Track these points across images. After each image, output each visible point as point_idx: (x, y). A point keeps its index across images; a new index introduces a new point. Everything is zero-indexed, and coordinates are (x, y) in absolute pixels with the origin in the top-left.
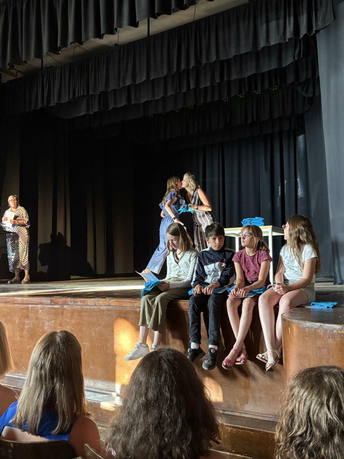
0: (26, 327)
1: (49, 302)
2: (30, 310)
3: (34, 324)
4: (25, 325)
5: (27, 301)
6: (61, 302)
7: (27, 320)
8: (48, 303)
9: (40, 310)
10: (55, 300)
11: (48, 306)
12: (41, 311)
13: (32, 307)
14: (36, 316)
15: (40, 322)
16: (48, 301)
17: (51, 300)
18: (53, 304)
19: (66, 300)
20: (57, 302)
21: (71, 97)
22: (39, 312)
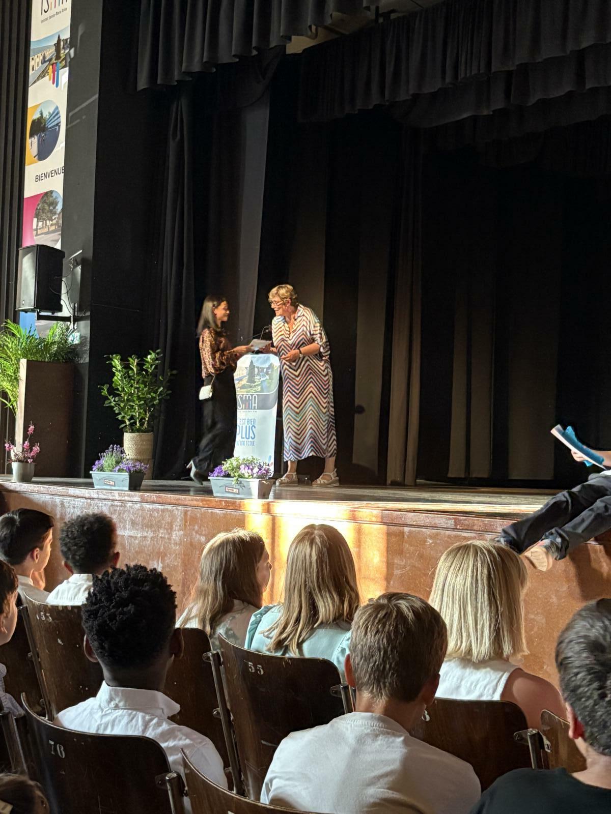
0: (397, 573)
1: (451, 523)
2: (406, 537)
3: (415, 567)
4: (395, 569)
5: (401, 518)
6: (480, 526)
7: (399, 557)
8: (449, 525)
9: (428, 540)
10: (465, 520)
11: (447, 533)
12: (431, 541)
13: (410, 532)
14: (420, 551)
15: (428, 564)
17: (455, 519)
18: (461, 528)
19: (491, 522)
20: (469, 525)
21: (448, 79)
22: (426, 543)
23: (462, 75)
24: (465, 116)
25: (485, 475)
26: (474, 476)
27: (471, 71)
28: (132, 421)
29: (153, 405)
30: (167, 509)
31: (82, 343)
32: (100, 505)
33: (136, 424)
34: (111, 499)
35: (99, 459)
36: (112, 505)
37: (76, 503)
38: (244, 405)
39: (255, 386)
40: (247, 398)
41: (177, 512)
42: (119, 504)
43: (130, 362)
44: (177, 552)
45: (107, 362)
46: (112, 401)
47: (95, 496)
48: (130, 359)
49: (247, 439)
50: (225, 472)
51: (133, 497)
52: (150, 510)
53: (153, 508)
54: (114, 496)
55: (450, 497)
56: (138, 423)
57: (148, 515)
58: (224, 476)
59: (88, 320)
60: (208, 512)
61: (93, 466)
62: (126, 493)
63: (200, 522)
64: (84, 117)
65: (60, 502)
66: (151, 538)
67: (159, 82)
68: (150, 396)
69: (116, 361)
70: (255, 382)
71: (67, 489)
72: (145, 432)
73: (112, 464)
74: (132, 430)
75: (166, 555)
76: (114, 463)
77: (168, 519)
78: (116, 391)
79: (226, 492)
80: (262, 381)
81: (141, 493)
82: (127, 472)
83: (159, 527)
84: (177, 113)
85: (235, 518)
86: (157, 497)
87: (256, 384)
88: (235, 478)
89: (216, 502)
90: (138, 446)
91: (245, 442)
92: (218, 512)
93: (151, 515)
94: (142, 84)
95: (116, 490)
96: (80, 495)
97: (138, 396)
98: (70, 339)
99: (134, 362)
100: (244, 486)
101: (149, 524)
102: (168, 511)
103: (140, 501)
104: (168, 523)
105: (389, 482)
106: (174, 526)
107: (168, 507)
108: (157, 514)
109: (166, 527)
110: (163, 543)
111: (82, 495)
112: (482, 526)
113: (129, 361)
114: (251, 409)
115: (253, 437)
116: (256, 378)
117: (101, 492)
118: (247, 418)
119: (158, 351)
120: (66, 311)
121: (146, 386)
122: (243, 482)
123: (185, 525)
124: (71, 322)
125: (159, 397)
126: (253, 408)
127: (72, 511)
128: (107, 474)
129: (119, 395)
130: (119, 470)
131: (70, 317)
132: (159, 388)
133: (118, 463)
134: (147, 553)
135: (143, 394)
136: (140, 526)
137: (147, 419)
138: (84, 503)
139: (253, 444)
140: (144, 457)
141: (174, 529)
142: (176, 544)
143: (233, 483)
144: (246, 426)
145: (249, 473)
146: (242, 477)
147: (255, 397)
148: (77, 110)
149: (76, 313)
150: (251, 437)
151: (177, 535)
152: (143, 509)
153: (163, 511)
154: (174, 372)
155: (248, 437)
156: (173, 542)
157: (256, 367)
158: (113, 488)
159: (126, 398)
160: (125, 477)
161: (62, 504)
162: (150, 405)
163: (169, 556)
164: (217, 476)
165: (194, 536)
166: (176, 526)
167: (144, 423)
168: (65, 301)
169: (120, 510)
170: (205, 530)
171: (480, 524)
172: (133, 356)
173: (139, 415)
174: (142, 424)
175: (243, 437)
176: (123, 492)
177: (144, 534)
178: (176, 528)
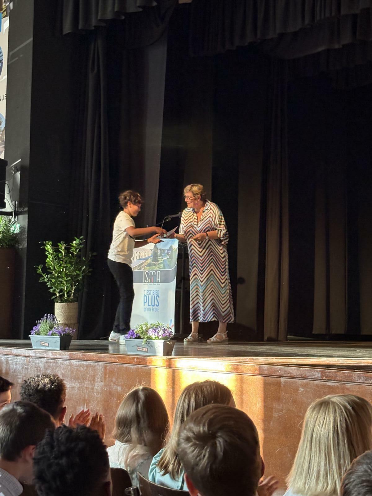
0: (276, 415)
2: (282, 386)
3: (290, 410)
4: (274, 412)
5: (278, 371)
6: (342, 377)
7: (277, 403)
9: (300, 389)
10: (330, 372)
11: (316, 382)
12: (302, 390)
13: (285, 382)
14: (293, 397)
15: (300, 408)
16: (317, 374)
17: (322, 372)
18: (326, 379)
19: (351, 373)
20: (333, 376)
21: (307, 21)
22: (299, 391)
23: (318, 18)
24: (320, 49)
25: (343, 332)
26: (333, 332)
27: (325, 14)
28: (61, 293)
29: (78, 281)
30: (91, 365)
31: (21, 232)
32: (37, 362)
33: (65, 296)
34: (46, 357)
35: (36, 326)
36: (47, 362)
37: (18, 361)
38: (150, 279)
39: (158, 264)
40: (152, 274)
41: (98, 367)
42: (52, 361)
43: (60, 247)
44: (99, 399)
45: (41, 247)
46: (46, 278)
47: (33, 355)
48: (59, 244)
49: (152, 306)
50: (136, 334)
51: (63, 355)
52: (77, 366)
53: (79, 364)
54: (48, 355)
55: (315, 352)
56: (66, 295)
57: (76, 369)
58: (136, 338)
59: (26, 214)
60: (123, 367)
61: (32, 331)
62: (58, 352)
63: (117, 375)
64: (21, 56)
65: (5, 360)
66: (79, 389)
67: (80, 27)
68: (76, 274)
69: (48, 246)
70: (159, 261)
71: (11, 349)
72: (72, 302)
73: (46, 329)
74: (61, 300)
75: (90, 402)
76: (48, 328)
77: (91, 373)
78: (48, 270)
79: (137, 350)
80: (164, 260)
81: (70, 352)
82: (59, 335)
83: (84, 379)
84: (94, 51)
85: (145, 372)
86: (82, 355)
87: (159, 262)
88: (145, 340)
89: (130, 359)
90: (66, 313)
91: (151, 309)
92: (131, 366)
93: (77, 370)
94: (67, 28)
95: (49, 350)
96: (21, 354)
97: (66, 274)
98: (12, 229)
99: (62, 247)
100: (152, 346)
101: (76, 376)
102: (91, 366)
103: (69, 358)
104: (91, 375)
105: (266, 338)
106: (96, 378)
107: (92, 363)
108: (82, 369)
109: (90, 379)
110: (87, 392)
111: (23, 354)
112: (343, 377)
113: (58, 246)
114: (156, 282)
115: (157, 305)
116: (159, 258)
117: (38, 352)
118: (152, 290)
119: (82, 237)
120: (9, 208)
121: (72, 266)
122: (150, 343)
123: (105, 378)
124: (12, 216)
125: (82, 274)
126: (157, 282)
127: (15, 367)
128: (42, 337)
129: (51, 273)
130: (52, 334)
131: (12, 212)
132: (83, 266)
133: (51, 328)
134: (75, 400)
135: (70, 272)
136: (69, 379)
137: (73, 292)
138: (24, 360)
139: (157, 310)
140: (71, 322)
141: (97, 381)
142: (98, 393)
143: (143, 344)
144: (152, 296)
145: (155, 335)
146: (150, 339)
147: (159, 272)
148: (16, 50)
149: (17, 208)
150: (156, 305)
151: (99, 385)
152: (71, 365)
153: (87, 366)
154: (95, 254)
155: (153, 304)
156: (95, 391)
157: (159, 249)
158: (48, 348)
159: (56, 275)
160: (57, 339)
161: (7, 361)
162: (75, 280)
163: (92, 402)
164: (130, 338)
165: (112, 386)
166: (98, 378)
167: (71, 295)
168: (7, 199)
169: (53, 366)
170: (121, 382)
171: (341, 375)
172: (62, 242)
173: (66, 288)
174: (69, 296)
175: (149, 304)
176: (55, 351)
177: (72, 385)
178: (98, 379)
